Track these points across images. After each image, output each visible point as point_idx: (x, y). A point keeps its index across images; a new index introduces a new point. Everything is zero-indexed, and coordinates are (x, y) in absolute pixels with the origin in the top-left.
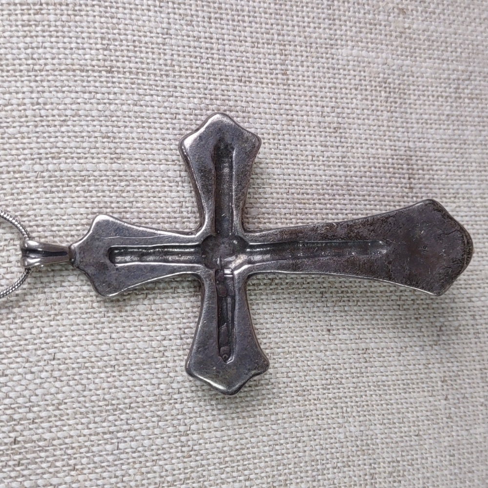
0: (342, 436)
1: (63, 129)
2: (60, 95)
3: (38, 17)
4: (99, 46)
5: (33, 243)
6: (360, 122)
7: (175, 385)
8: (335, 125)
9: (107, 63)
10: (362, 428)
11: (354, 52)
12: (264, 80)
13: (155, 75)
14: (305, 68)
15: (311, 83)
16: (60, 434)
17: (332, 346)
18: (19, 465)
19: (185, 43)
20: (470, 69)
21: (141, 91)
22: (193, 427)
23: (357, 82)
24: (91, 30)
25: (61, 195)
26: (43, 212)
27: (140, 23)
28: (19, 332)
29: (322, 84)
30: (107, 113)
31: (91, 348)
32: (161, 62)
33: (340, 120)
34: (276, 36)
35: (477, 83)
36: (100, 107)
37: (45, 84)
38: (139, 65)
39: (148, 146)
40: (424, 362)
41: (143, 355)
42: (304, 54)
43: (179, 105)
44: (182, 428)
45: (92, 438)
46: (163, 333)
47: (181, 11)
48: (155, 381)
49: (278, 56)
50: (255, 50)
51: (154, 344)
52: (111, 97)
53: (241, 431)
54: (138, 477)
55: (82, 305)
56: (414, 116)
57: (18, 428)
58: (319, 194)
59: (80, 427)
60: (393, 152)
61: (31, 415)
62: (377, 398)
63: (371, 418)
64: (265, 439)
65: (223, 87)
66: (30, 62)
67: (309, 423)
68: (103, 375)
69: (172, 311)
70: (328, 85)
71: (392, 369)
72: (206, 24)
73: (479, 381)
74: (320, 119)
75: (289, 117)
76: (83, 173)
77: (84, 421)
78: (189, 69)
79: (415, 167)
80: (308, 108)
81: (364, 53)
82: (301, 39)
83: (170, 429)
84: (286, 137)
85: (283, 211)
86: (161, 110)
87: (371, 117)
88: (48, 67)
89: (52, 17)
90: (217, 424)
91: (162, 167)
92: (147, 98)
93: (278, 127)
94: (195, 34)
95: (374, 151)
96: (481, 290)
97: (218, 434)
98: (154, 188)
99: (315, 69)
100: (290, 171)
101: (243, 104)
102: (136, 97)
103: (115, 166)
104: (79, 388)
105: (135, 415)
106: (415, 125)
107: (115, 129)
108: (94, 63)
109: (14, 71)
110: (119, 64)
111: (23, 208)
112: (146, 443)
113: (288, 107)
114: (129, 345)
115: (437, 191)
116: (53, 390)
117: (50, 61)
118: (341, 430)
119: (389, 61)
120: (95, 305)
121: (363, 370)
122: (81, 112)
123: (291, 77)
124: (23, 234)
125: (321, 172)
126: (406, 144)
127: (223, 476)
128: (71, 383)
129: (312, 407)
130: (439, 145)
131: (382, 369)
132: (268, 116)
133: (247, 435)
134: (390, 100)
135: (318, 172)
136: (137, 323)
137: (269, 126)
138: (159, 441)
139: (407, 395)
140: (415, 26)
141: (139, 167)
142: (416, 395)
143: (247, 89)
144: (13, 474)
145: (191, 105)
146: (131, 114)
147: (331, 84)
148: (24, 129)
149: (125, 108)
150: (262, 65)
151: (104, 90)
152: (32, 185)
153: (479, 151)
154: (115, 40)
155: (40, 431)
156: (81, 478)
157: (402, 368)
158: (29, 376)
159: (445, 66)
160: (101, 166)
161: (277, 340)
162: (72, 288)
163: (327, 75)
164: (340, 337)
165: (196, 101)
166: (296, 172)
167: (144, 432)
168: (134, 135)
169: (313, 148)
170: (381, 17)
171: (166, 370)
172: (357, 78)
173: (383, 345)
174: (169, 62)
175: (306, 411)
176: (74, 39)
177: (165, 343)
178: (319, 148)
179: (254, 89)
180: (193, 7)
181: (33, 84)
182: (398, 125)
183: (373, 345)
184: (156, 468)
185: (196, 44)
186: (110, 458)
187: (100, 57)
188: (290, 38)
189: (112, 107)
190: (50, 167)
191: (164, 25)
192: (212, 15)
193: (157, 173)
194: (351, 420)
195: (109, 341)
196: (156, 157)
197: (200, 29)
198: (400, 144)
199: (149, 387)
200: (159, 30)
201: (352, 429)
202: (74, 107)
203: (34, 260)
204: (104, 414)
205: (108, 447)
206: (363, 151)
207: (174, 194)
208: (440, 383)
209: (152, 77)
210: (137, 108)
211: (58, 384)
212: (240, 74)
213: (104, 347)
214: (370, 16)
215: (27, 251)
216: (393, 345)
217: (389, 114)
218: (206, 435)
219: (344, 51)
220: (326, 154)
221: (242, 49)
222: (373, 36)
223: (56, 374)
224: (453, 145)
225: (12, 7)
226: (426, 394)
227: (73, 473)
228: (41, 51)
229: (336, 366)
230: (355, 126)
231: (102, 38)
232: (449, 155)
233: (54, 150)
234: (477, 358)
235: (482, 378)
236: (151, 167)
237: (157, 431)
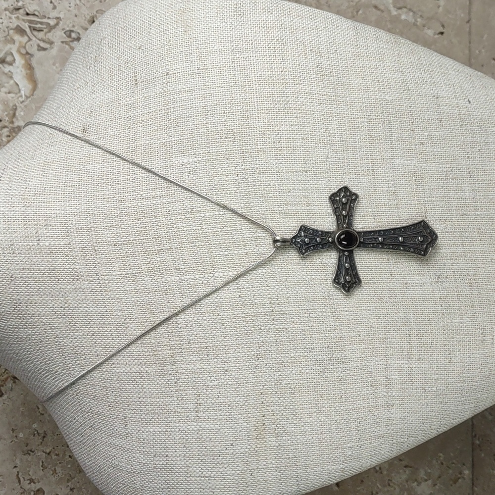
0: (397, 318)
1: (289, 194)
2: (288, 181)
3: (280, 152)
4: (302, 163)
5: (278, 238)
6: (404, 190)
7: (331, 293)
8: (394, 191)
9: (305, 169)
10: (405, 315)
11: (402, 161)
12: (365, 174)
14: (381, 169)
15: (384, 175)
16: (288, 309)
17: (392, 281)
18: (273, 320)
19: (334, 160)
20: (452, 166)
21: (318, 179)
22: (337, 309)
23: (403, 173)
24: (299, 156)
25: (288, 219)
26: (282, 225)
27: (318, 153)
28: (273, 270)
29: (388, 175)
30: (305, 188)
31: (300, 277)
32: (325, 168)
33: (395, 189)
34: (369, 156)
35: (455, 172)
36: (303, 186)
37: (283, 177)
38: (317, 169)
39: (320, 200)
40: (432, 290)
41: (319, 281)
42: (381, 163)
43: (332, 184)
44: (333, 310)
45: (300, 311)
46: (326, 272)
47: (333, 148)
48: (323, 291)
49: (370, 164)
50: (361, 162)
51: (323, 276)
52: (307, 182)
53: (356, 312)
54: (317, 327)
55: (296, 261)
56: (427, 187)
57: (273, 306)
58: (387, 219)
59: (295, 307)
60: (418, 202)
61: (278, 302)
62: (412, 303)
63: (409, 311)
64: (365, 316)
65: (349, 177)
66: (277, 169)
67: (383, 311)
68: (304, 288)
69: (329, 264)
70: (391, 175)
71: (418, 292)
72: (342, 153)
73: (456, 299)
74: (388, 189)
75: (375, 188)
76: (297, 211)
77: (297, 304)
78: (336, 170)
79: (427, 208)
80: (382, 185)
81: (406, 162)
82: (380, 157)
83: (329, 310)
84: (374, 196)
85: (373, 226)
86: (325, 186)
87: (409, 188)
88: (284, 171)
89: (285, 152)
90: (346, 309)
91: (326, 208)
92: (320, 182)
93: (370, 192)
94: (338, 157)
95: (410, 202)
96: (457, 261)
97: (347, 313)
98: (323, 217)
99: (386, 169)
100: (375, 210)
101: (357, 184)
102: (316, 182)
103: (308, 208)
104: (295, 292)
105: (316, 304)
106: (428, 191)
107: (308, 194)
108: (300, 169)
109: (272, 173)
110: (309, 169)
111: (275, 224)
112: (320, 314)
113: (374, 184)
114: (313, 277)
115: (437, 218)
116: (286, 293)
117: (284, 169)
118: (396, 315)
119: (416, 165)
120: (301, 261)
121: (405, 292)
122: (295, 188)
123: (376, 172)
124: (273, 234)
125: (388, 210)
126: (424, 199)
127: (349, 330)
128: (292, 290)
129: (384, 305)
130: (438, 199)
131: (413, 292)
132: (366, 188)
133: (358, 314)
134: (417, 180)
135: (386, 210)
136: (316, 268)
137: (367, 192)
138: (325, 314)
139: (424, 303)
140: (427, 150)
141: (317, 208)
142: (428, 303)
143: (358, 177)
144: (271, 323)
145: (337, 184)
146: (314, 188)
147: (392, 175)
148: (275, 194)
149: (312, 186)
150: (364, 168)
151: (304, 179)
152: (278, 215)
153: (456, 201)
154: (308, 160)
155: (281, 308)
156: (296, 326)
157: (422, 292)
158: (277, 287)
159: (441, 166)
160: (303, 208)
161: (370, 277)
162: (293, 254)
163: (390, 171)
164: (396, 277)
165: (338, 183)
166: (377, 210)
167: (319, 310)
168: (315, 196)
169: (385, 201)
170: (413, 147)
171: (327, 287)
173: (414, 282)
174: (328, 168)
175: (382, 306)
176: (293, 160)
177: (327, 276)
178: (387, 200)
179: (361, 177)
180: (337, 146)
181: (278, 177)
182: (420, 191)
183: (409, 282)
184: (323, 324)
185: (339, 160)
186: (307, 319)
187: (303, 167)
188: (375, 157)
189: (307, 186)
190: (285, 208)
191: (326, 154)
192: (345, 149)
193: (324, 211)
194: (400, 311)
195: (306, 275)
196: (323, 204)
197: (340, 155)
198: (421, 199)
199: (321, 293)
200: (324, 156)
201: (401, 315)
202: (293, 186)
203: (279, 244)
204: (304, 302)
205: (306, 315)
206: (406, 201)
207: (330, 219)
208: (439, 299)
209: (322, 174)
210: (316, 186)
211: (287, 290)
212: (356, 171)
213: (304, 277)
214: (408, 146)
215: (275, 241)
216: (418, 282)
217: (416, 186)
218: (343, 313)
219: (397, 161)
220: (390, 203)
221: (356, 162)
222: (409, 154)
223: (287, 286)
224: (444, 199)
225: (271, 149)
226: (432, 303)
227: (293, 324)
228: (281, 165)
229: (394, 289)
230: (402, 192)
231: (304, 160)
232: (443, 203)
233: (285, 202)
234: (455, 290)
235: (458, 298)
236: (321, 208)
237: (324, 310)
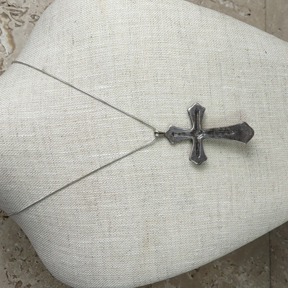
0: (224, 177)
1: (162, 107)
2: (161, 99)
3: (157, 83)
5: (157, 131)
6: (228, 104)
7: (186, 163)
8: (222, 105)
9: (171, 92)
10: (229, 176)
11: (227, 87)
12: (206, 95)
13: (182, 94)
14: (215, 92)
15: (217, 95)
16: (162, 173)
17: (222, 156)
18: (153, 179)
19: (188, 87)
20: (256, 90)
21: (179, 98)
22: (190, 173)
24: (168, 85)
25: (162, 121)
26: (158, 125)
27: (178, 83)
28: (153, 151)
29: (219, 95)
30: (171, 103)
31: (168, 154)
32: (183, 91)
33: (223, 103)
34: (208, 84)
35: (258, 93)
37: (158, 97)
38: (178, 92)
39: (180, 110)
40: (244, 161)
41: (179, 156)
42: (215, 88)
43: (187, 101)
44: (188, 173)
45: (169, 174)
46: (183, 152)
47: (187, 80)
48: (182, 162)
49: (209, 89)
50: (204, 88)
51: (182, 154)
52: (172, 99)
53: (201, 174)
54: (178, 183)
55: (166, 145)
56: (241, 102)
57: (153, 171)
58: (218, 121)
59: (166, 171)
60: (236, 111)
61: (156, 169)
62: (232, 169)
63: (231, 173)
64: (206, 176)
65: (197, 97)
66: (155, 92)
67: (216, 174)
68: (171, 160)
69: (185, 147)
70: (221, 95)
71: (236, 162)
72: (193, 83)
73: (258, 166)
74: (219, 103)
75: (212, 103)
76: (166, 116)
77: (167, 170)
78: (189, 93)
79: (242, 114)
80: (216, 101)
81: (229, 87)
82: (214, 85)
83: (185, 173)
84: (211, 107)
85: (210, 125)
86: (183, 102)
87: (231, 102)
88: (159, 93)
89: (160, 82)
90: (195, 172)
91: (183, 115)
93: (209, 105)
94: (190, 85)
95: (232, 111)
96: (259, 144)
97: (196, 175)
98: (181, 119)
99: (218, 92)
100: (212, 115)
101: (201, 100)
102: (177, 99)
103: (173, 115)
104: (166, 163)
105: (177, 170)
106: (242, 104)
107: (173, 107)
108: (169, 92)
109: (152, 94)
110: (174, 92)
111: (154, 124)
112: (180, 176)
113: (211, 101)
114: (176, 154)
115: (247, 120)
116: (160, 163)
117: (159, 92)
119: (235, 89)
120: (169, 145)
121: (229, 162)
122: (166, 103)
123: (212, 94)
124: (154, 129)
125: (219, 116)
126: (240, 109)
127: (197, 184)
128: (164, 162)
129: (217, 170)
130: (248, 109)
131: (234, 162)
132: (207, 103)
134: (236, 98)
136: (178, 149)
137: (207, 105)
138: (183, 175)
139: (240, 169)
140: (242, 80)
141: (178, 115)
142: (242, 169)
143: (202, 97)
144: (152, 181)
145: (189, 101)
146: (176, 103)
148: (154, 107)
149: (175, 102)
150: (205, 91)
151: (171, 98)
152: (156, 119)
153: (258, 110)
154: (173, 87)
155: (158, 172)
156: (166, 182)
157: (238, 162)
158: (155, 160)
159: (249, 90)
160: (170, 115)
161: (209, 154)
162: (164, 141)
163: (220, 93)
164: (224, 154)
165: (191, 100)
167: (179, 173)
168: (177, 108)
169: (217, 110)
170: (233, 79)
171: (184, 160)
172: (228, 93)
173: (234, 156)
174: (185, 91)
175: (215, 171)
176: (164, 87)
177: (184, 154)
178: (219, 110)
179: (204, 97)
180: (190, 79)
181: (156, 97)
182: (237, 104)
183: (231, 156)
184: (182, 181)
185: (191, 87)
186: (172, 179)
188: (212, 85)
189: (173, 102)
190: (160, 115)
191: (184, 83)
192: (194, 80)
194: (226, 173)
196: (182, 112)
197: (192, 84)
198: (238, 109)
199: (181, 164)
200: (182, 84)
201: (226, 176)
202: (164, 102)
203: (157, 135)
204: (171, 169)
205: (172, 176)
206: (229, 110)
207: (186, 121)
208: (248, 166)
210: (178, 102)
211: (161, 162)
212: (200, 93)
213: (171, 154)
214: (231, 79)
215: (155, 133)
216: (236, 157)
217: (235, 102)
218: (193, 175)
219: (224, 87)
221: (201, 88)
222: (231, 83)
223: (161, 160)
224: (252, 109)
225: (151, 81)
226: (244, 169)
228: (157, 90)
229: (222, 161)
230: (227, 105)
231: (170, 87)
232: (250, 111)
233: (160, 111)
234: (258, 161)
235: (259, 166)
236: (181, 115)
237: (182, 173)
